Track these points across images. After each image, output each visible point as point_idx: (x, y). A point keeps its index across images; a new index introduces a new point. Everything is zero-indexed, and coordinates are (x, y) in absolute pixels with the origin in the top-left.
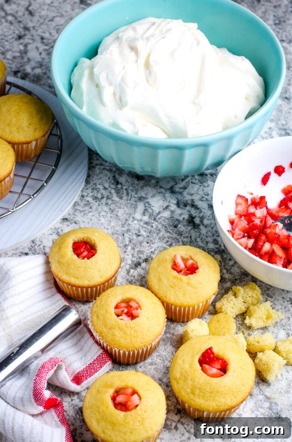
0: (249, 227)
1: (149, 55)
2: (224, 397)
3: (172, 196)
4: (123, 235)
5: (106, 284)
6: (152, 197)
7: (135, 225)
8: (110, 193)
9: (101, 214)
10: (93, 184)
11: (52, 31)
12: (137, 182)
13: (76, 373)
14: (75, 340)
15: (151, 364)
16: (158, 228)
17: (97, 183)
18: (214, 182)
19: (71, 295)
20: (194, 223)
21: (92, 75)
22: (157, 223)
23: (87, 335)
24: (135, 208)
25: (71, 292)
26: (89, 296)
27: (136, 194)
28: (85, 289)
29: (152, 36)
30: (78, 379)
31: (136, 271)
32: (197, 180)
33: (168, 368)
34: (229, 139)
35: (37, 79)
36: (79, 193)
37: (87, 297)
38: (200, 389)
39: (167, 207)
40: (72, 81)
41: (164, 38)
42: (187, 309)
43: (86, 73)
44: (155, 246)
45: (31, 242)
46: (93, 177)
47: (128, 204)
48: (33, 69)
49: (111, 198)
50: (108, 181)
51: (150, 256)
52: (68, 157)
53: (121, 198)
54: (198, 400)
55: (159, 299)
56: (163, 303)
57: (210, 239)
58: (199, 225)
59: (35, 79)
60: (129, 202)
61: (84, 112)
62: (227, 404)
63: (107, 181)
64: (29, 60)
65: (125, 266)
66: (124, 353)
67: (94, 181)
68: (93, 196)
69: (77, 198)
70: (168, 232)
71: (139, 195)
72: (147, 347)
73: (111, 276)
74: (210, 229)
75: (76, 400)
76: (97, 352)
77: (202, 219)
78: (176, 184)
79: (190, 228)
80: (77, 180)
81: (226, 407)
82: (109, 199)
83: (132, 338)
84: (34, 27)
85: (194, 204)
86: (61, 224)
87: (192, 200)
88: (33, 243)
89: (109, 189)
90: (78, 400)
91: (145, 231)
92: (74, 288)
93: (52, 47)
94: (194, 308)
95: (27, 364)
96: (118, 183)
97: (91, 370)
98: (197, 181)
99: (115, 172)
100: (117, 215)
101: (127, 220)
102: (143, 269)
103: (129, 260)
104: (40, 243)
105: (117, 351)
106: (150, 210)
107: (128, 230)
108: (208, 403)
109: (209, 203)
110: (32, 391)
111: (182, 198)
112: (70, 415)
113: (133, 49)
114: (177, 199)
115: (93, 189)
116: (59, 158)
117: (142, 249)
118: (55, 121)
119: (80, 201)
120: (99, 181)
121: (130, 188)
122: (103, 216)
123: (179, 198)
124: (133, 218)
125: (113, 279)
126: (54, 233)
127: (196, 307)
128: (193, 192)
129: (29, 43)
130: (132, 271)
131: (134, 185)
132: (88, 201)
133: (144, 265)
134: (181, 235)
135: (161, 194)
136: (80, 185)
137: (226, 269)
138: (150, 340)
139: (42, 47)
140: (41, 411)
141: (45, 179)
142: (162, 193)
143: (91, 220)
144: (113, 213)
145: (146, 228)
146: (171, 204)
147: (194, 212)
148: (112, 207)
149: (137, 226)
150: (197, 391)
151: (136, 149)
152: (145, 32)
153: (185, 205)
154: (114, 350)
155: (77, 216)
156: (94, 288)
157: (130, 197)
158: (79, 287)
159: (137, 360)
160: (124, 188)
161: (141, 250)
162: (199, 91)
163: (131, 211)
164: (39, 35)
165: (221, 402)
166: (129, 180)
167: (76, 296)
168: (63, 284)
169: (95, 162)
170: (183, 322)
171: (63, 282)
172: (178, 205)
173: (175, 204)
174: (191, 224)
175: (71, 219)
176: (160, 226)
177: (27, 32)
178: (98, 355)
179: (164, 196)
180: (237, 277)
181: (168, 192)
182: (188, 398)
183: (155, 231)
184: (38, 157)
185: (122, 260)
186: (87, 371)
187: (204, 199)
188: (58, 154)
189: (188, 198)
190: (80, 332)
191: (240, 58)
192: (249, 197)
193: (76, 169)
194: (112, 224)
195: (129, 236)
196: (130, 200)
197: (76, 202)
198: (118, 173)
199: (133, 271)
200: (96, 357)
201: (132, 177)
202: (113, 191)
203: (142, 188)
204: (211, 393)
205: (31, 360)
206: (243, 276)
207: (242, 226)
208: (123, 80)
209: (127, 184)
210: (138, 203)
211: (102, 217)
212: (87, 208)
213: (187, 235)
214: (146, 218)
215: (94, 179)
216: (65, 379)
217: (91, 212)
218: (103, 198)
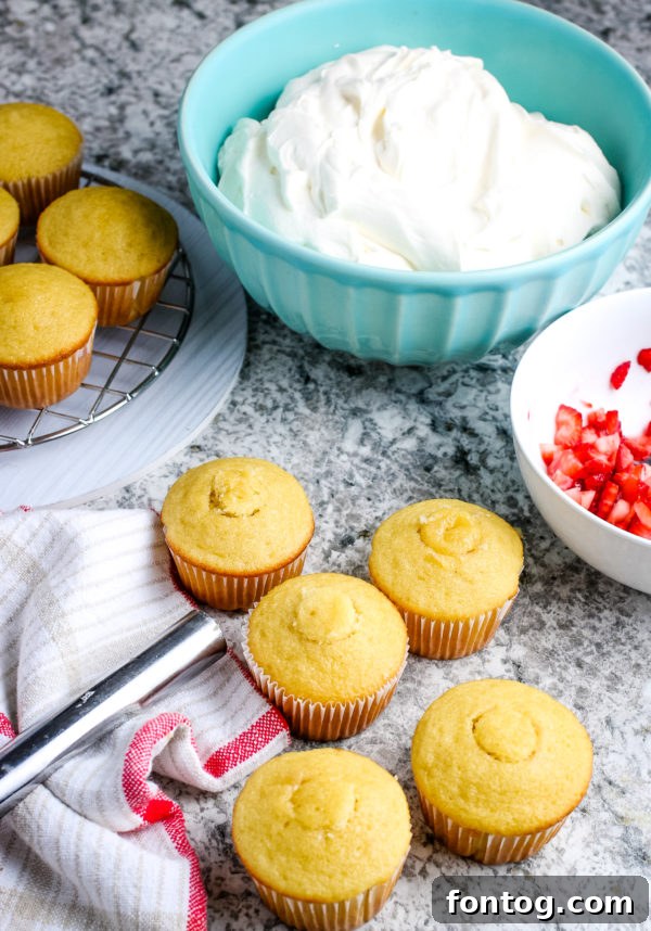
0: (584, 469)
1: (383, 112)
2: (529, 803)
3: (422, 410)
4: (318, 482)
5: (282, 572)
6: (379, 409)
7: (343, 464)
8: (292, 398)
9: (271, 440)
10: (257, 380)
11: (176, 81)
12: (349, 380)
13: (213, 751)
14: (212, 684)
15: (373, 742)
16: (392, 471)
17: (266, 378)
18: (510, 383)
19: (204, 596)
20: (467, 464)
21: (262, 150)
22: (388, 462)
23: (239, 676)
24: (344, 429)
25: (207, 587)
26: (245, 598)
27: (346, 402)
28: (236, 581)
29: (391, 76)
30: (216, 765)
31: (343, 555)
32: (474, 380)
33: (407, 751)
34: (547, 279)
35: (144, 173)
36: (227, 396)
37: (240, 601)
38: (479, 786)
39: (410, 431)
40: (219, 164)
41: (414, 79)
42: (452, 625)
43: (251, 145)
44: (384, 506)
45: (124, 491)
46: (257, 367)
47: (328, 421)
48: (136, 152)
49: (292, 410)
50: (288, 375)
51: (373, 527)
52: (205, 325)
53: (315, 409)
54: (474, 810)
55: (394, 603)
56: (402, 611)
57: (499, 497)
58: (476, 468)
59: (140, 172)
60: (330, 417)
61: (246, 215)
62: (536, 817)
63: (284, 376)
64: (128, 135)
65: (319, 543)
66: (317, 711)
67: (257, 374)
68: (255, 403)
69: (221, 406)
70: (412, 479)
71: (353, 406)
72: (367, 699)
73: (292, 556)
74: (501, 476)
75: (211, 811)
76: (258, 710)
77: (483, 455)
78: (430, 387)
79: (458, 473)
80: (222, 370)
81: (536, 824)
82: (289, 410)
83: (336, 680)
84: (139, 73)
85: (468, 426)
86: (188, 457)
87: (464, 419)
88: (128, 491)
89: (290, 391)
90: (216, 810)
91: (364, 476)
92: (214, 577)
93: (177, 112)
94: (466, 626)
95: (109, 728)
96: (308, 380)
97: (245, 745)
98: (474, 382)
99: (303, 358)
100: (305, 443)
101: (325, 453)
102: (358, 551)
103: (329, 531)
104: (143, 492)
105: (302, 705)
106: (374, 435)
107: (328, 474)
108: (496, 816)
109: (498, 424)
110: (121, 778)
111: (442, 414)
112: (197, 839)
113: (351, 100)
114: (432, 414)
115: (256, 390)
116: (186, 323)
117: (356, 511)
118: (181, 250)
119: (227, 412)
120: (270, 375)
121: (334, 391)
122: (275, 443)
123: (436, 414)
124: (339, 449)
125: (297, 562)
126: (171, 473)
127: (472, 623)
128: (464, 403)
129: (129, 103)
130: (335, 554)
131: (342, 386)
132: (245, 413)
133: (359, 543)
134: (440, 486)
135: (398, 405)
136: (229, 381)
137: (532, 556)
138: (373, 686)
139: (155, 112)
140: (138, 825)
141: (157, 364)
142: (401, 402)
143: (251, 450)
144: (298, 438)
145: (365, 470)
146: (418, 425)
147: (466, 442)
148: (296, 426)
149: (347, 466)
150: (473, 792)
151: (352, 292)
152: (376, 69)
153: (449, 428)
154: (295, 703)
155: (221, 442)
156: (257, 580)
157: (332, 408)
158: (225, 574)
159: (342, 732)
160: (322, 389)
161: (354, 512)
162: (485, 187)
163: (336, 435)
164: (149, 88)
165: (523, 814)
166: (332, 375)
167: (216, 596)
168: (191, 569)
169: (261, 337)
170: (442, 659)
171: (191, 563)
172: (434, 426)
173: (427, 425)
174: (460, 466)
175: (209, 446)
176: (395, 468)
177: (125, 82)
178: (260, 716)
179: (405, 409)
180: (556, 574)
181: (413, 400)
182: (452, 807)
183: (385, 477)
184: (143, 319)
185: (315, 531)
186: (236, 748)
187: (488, 417)
188: (185, 315)
189: (455, 414)
190: (222, 669)
191: (570, 129)
192: (585, 412)
193: (222, 348)
194: (295, 460)
195: (329, 485)
196: (334, 413)
197: (219, 415)
198: (309, 362)
199: (338, 553)
200: (256, 719)
201: (338, 370)
202: (298, 396)
203: (359, 391)
204: (503, 793)
205: (118, 719)
206: (568, 572)
207: (570, 465)
208: (328, 157)
209: (328, 382)
210: (350, 421)
211: (273, 446)
212: (243, 427)
213: (452, 486)
214: (366, 451)
215: (259, 371)
216: (190, 762)
217: (250, 434)
218: (275, 408)
